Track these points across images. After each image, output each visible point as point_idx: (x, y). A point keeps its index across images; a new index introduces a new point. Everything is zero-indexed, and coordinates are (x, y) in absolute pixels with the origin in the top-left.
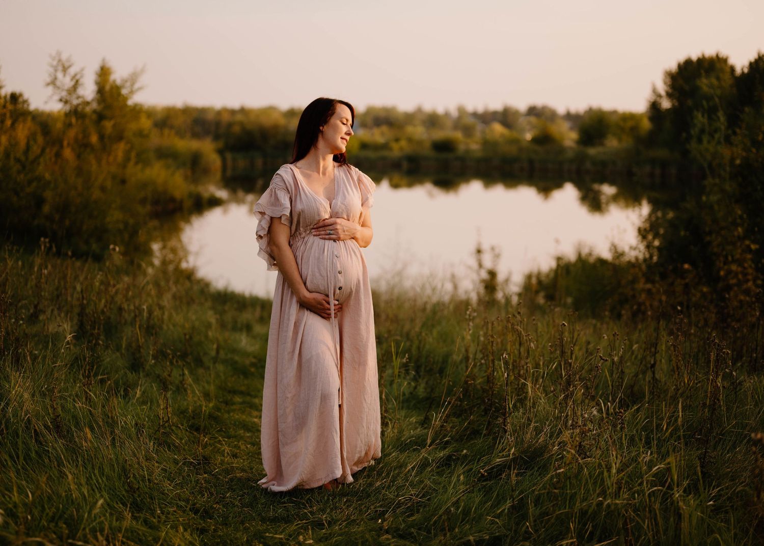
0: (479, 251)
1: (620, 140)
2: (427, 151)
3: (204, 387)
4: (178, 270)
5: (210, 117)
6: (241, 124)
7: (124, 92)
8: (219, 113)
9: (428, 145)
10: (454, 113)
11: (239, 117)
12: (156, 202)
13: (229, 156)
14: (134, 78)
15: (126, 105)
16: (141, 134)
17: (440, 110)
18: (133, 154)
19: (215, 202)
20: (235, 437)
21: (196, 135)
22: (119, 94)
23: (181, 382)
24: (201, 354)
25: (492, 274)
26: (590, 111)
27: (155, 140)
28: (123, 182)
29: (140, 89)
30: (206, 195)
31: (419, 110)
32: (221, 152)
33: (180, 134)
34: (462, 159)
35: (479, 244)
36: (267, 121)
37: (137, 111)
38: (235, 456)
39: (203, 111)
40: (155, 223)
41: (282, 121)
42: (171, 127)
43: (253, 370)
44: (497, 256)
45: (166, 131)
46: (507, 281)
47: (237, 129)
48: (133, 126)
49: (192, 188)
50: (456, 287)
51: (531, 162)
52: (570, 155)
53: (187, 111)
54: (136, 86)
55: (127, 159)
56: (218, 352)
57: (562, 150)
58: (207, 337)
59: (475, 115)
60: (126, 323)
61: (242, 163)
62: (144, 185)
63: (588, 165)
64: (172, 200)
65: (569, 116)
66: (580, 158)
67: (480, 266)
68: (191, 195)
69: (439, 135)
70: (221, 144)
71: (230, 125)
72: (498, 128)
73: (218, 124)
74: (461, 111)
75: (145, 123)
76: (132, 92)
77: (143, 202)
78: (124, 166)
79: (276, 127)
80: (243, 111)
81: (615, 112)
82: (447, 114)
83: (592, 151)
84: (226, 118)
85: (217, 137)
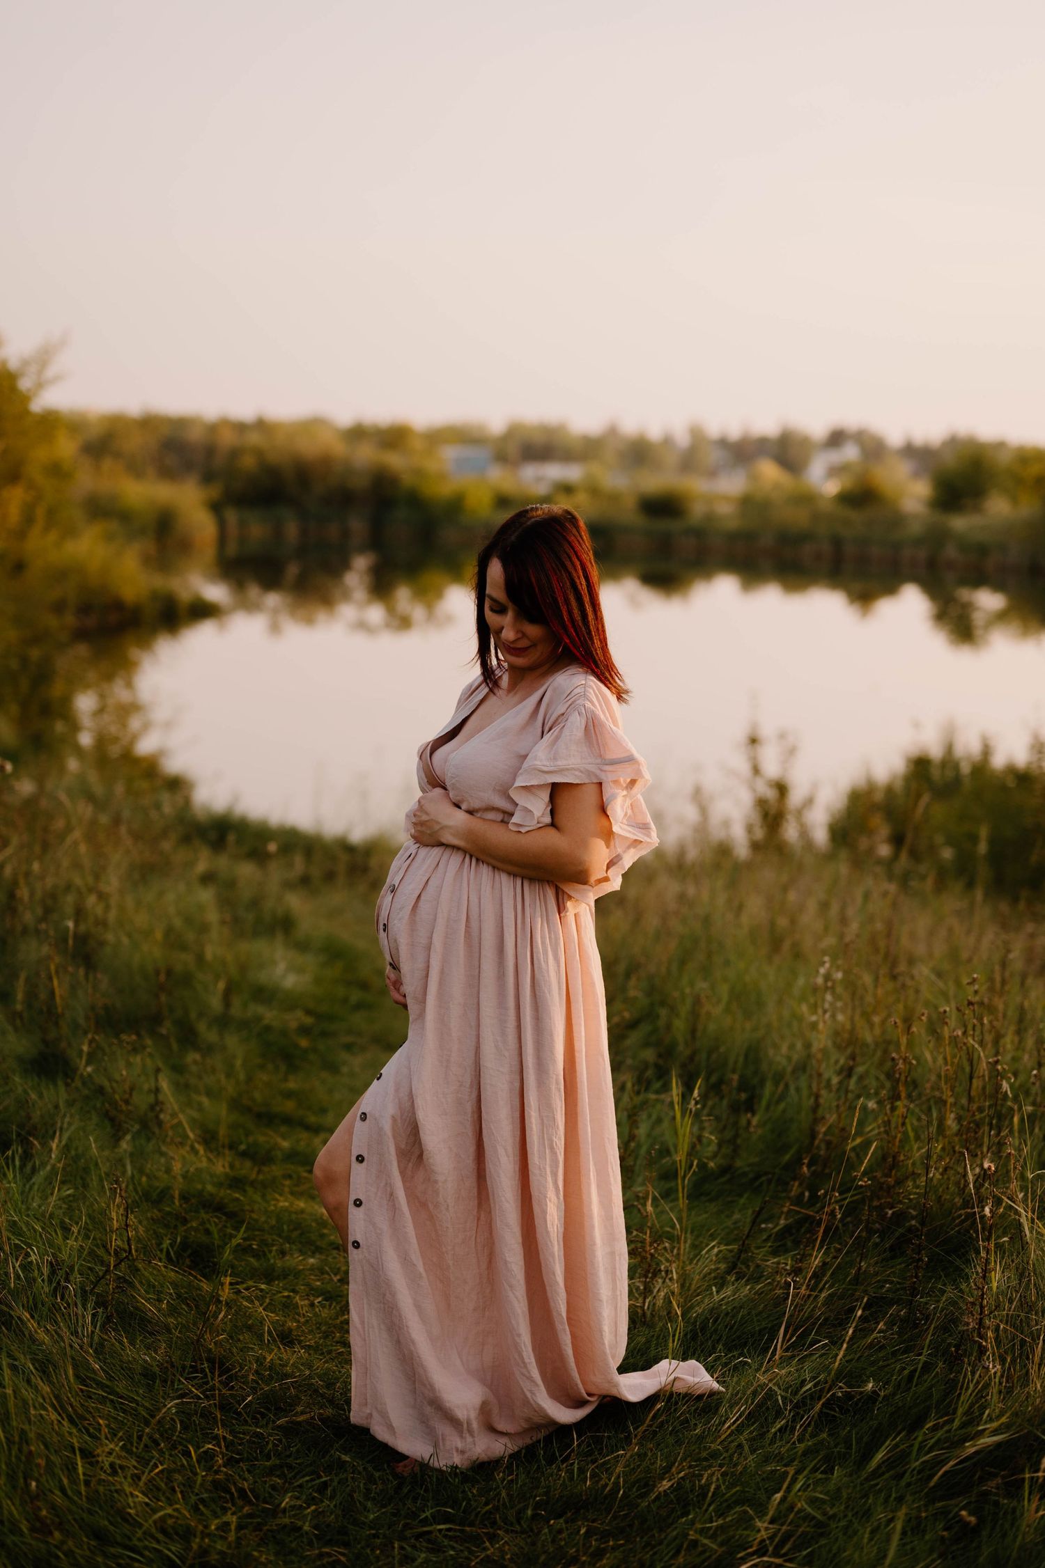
0: (753, 741)
1: (1014, 500)
2: (628, 514)
3: (200, 1108)
4: (128, 757)
5: (195, 435)
6: (259, 453)
7: (24, 384)
8: (213, 428)
9: (630, 503)
10: (682, 439)
11: (254, 439)
12: (85, 609)
13: (232, 516)
14: (44, 357)
15: (27, 412)
16: (57, 471)
17: (654, 432)
18: (40, 512)
19: (202, 611)
20: (285, 1274)
21: (167, 473)
22: (13, 389)
23: (152, 1108)
24: (193, 1015)
25: (782, 788)
26: (953, 442)
27: (86, 481)
28: (19, 567)
29: (57, 379)
30: (184, 596)
31: (612, 432)
32: (216, 508)
33: (135, 469)
34: (699, 533)
35: (755, 726)
36: (309, 448)
37: (51, 422)
38: (287, 1338)
39: (181, 424)
40: (82, 650)
41: (339, 449)
42: (117, 455)
43: (304, 1043)
44: (791, 752)
45: (107, 464)
46: (809, 802)
47: (248, 463)
48: (40, 455)
49: (158, 582)
50: (704, 811)
51: (837, 542)
52: (915, 529)
53: (149, 423)
54: (50, 372)
55: (28, 519)
56: (227, 1002)
57: (897, 520)
58: (200, 958)
59: (723, 443)
60: (25, 931)
61: (258, 530)
62: (60, 574)
63: (951, 552)
64: (117, 605)
65: (910, 451)
66: (936, 538)
67: (756, 770)
68: (155, 596)
69: (654, 482)
70: (215, 492)
71: (235, 453)
72: (769, 471)
73: (210, 450)
74: (697, 435)
75: (66, 448)
76: (40, 386)
77: (59, 607)
78: (21, 534)
79: (326, 462)
80: (261, 425)
81: (1001, 445)
82: (668, 441)
83: (960, 523)
84: (227, 439)
85: (208, 478)
